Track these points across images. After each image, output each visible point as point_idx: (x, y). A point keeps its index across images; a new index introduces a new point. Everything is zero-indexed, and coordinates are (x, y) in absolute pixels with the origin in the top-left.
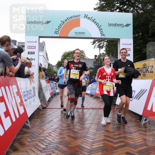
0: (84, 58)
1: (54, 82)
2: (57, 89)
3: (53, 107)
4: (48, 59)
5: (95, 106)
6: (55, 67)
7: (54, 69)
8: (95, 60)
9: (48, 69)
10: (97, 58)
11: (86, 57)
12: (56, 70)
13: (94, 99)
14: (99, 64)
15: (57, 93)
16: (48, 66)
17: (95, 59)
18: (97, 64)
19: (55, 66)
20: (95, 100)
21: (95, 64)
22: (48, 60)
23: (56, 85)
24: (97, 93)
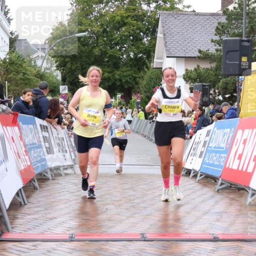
0: (172, 8)
1: (39, 121)
2: (50, 151)
3: (33, 234)
4: (6, 14)
5: (226, 225)
6: (40, 53)
7: (39, 63)
8: (223, 20)
9: (12, 63)
10: (231, 7)
11: (180, 6)
12: (45, 65)
13: (218, 197)
14: (240, 35)
15: (51, 170)
16: (7, 49)
17: (225, 12)
18: (234, 35)
19: (43, 49)
20: (226, 200)
21: (224, 38)
22: (9, 20)
23: (46, 134)
24: (235, 167)
